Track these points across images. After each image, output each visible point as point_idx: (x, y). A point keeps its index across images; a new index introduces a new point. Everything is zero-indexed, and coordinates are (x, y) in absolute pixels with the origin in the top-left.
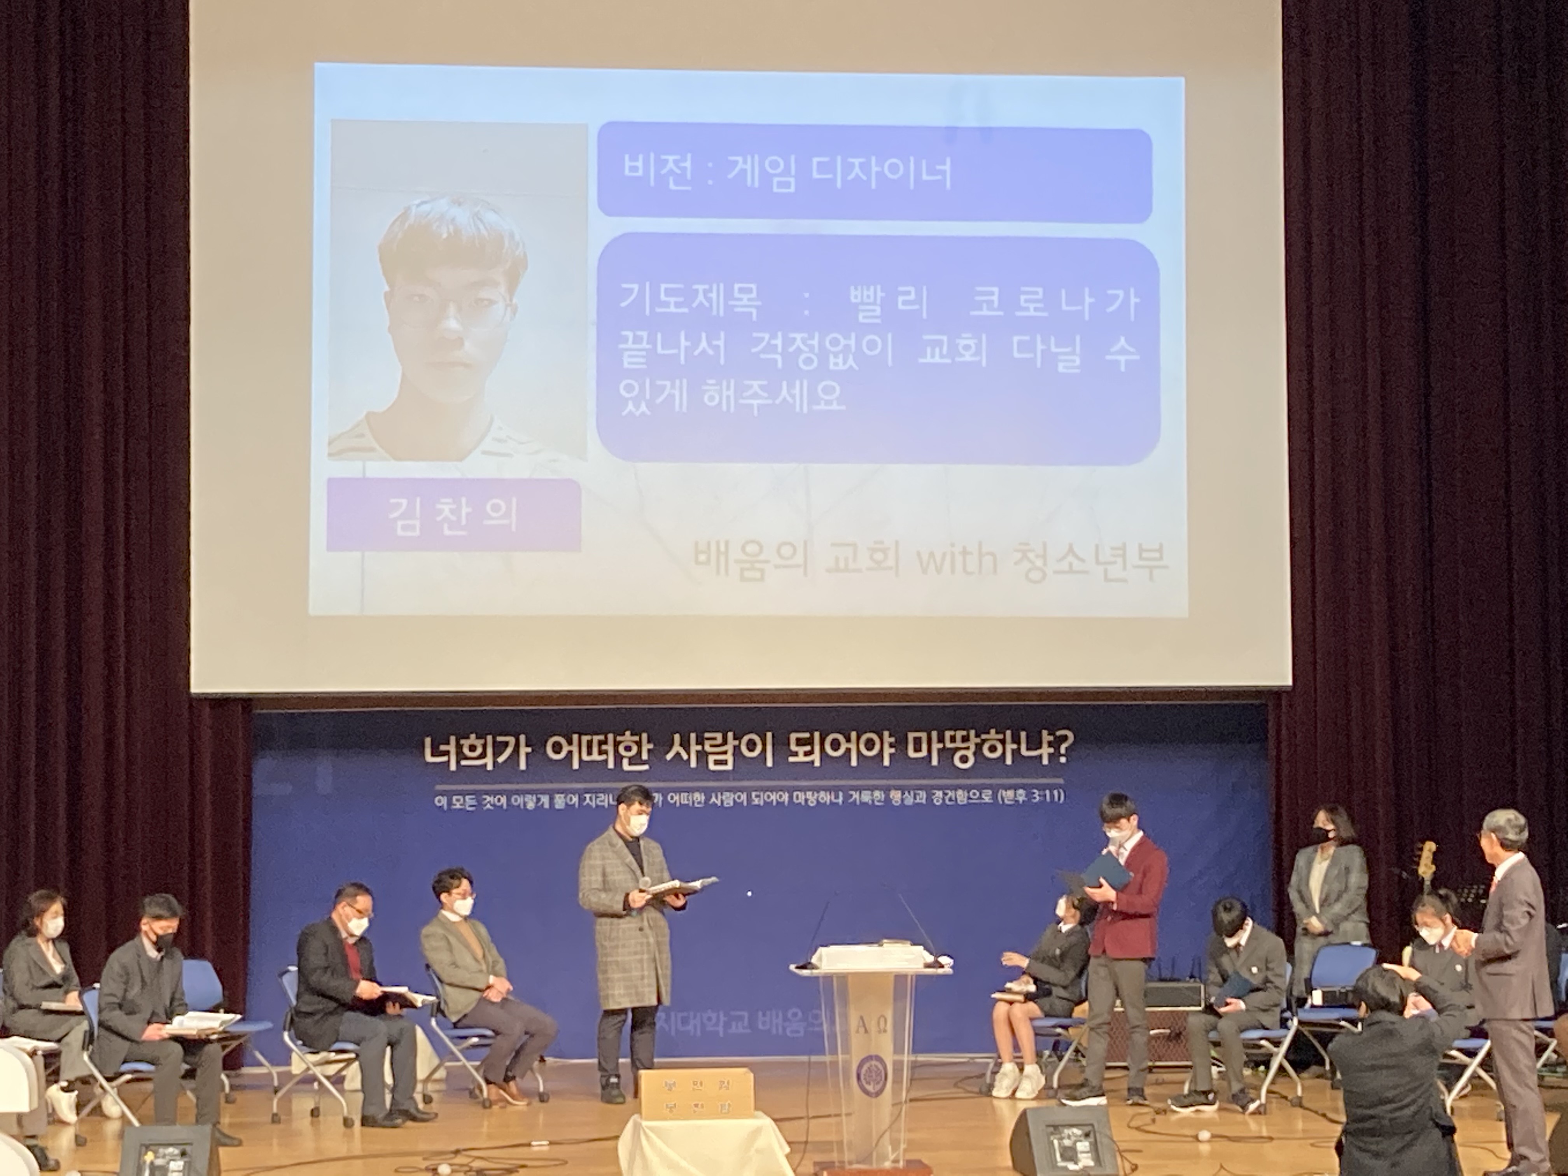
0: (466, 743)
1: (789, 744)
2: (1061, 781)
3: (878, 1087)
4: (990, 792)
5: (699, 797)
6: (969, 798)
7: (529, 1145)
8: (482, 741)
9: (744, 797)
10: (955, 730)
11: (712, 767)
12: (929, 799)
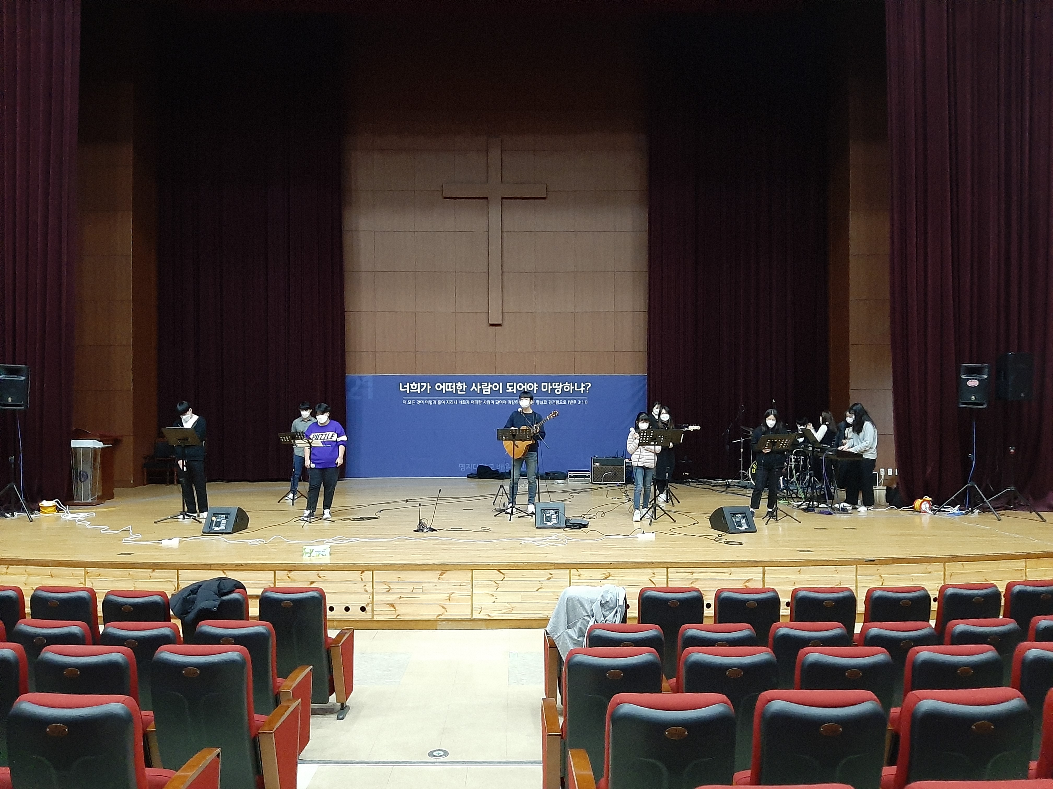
0: (412, 385)
2: (587, 398)
4: (566, 401)
5: (480, 402)
6: (559, 403)
8: (417, 385)
9: (493, 401)
10: (556, 382)
11: (484, 393)
12: (548, 402)
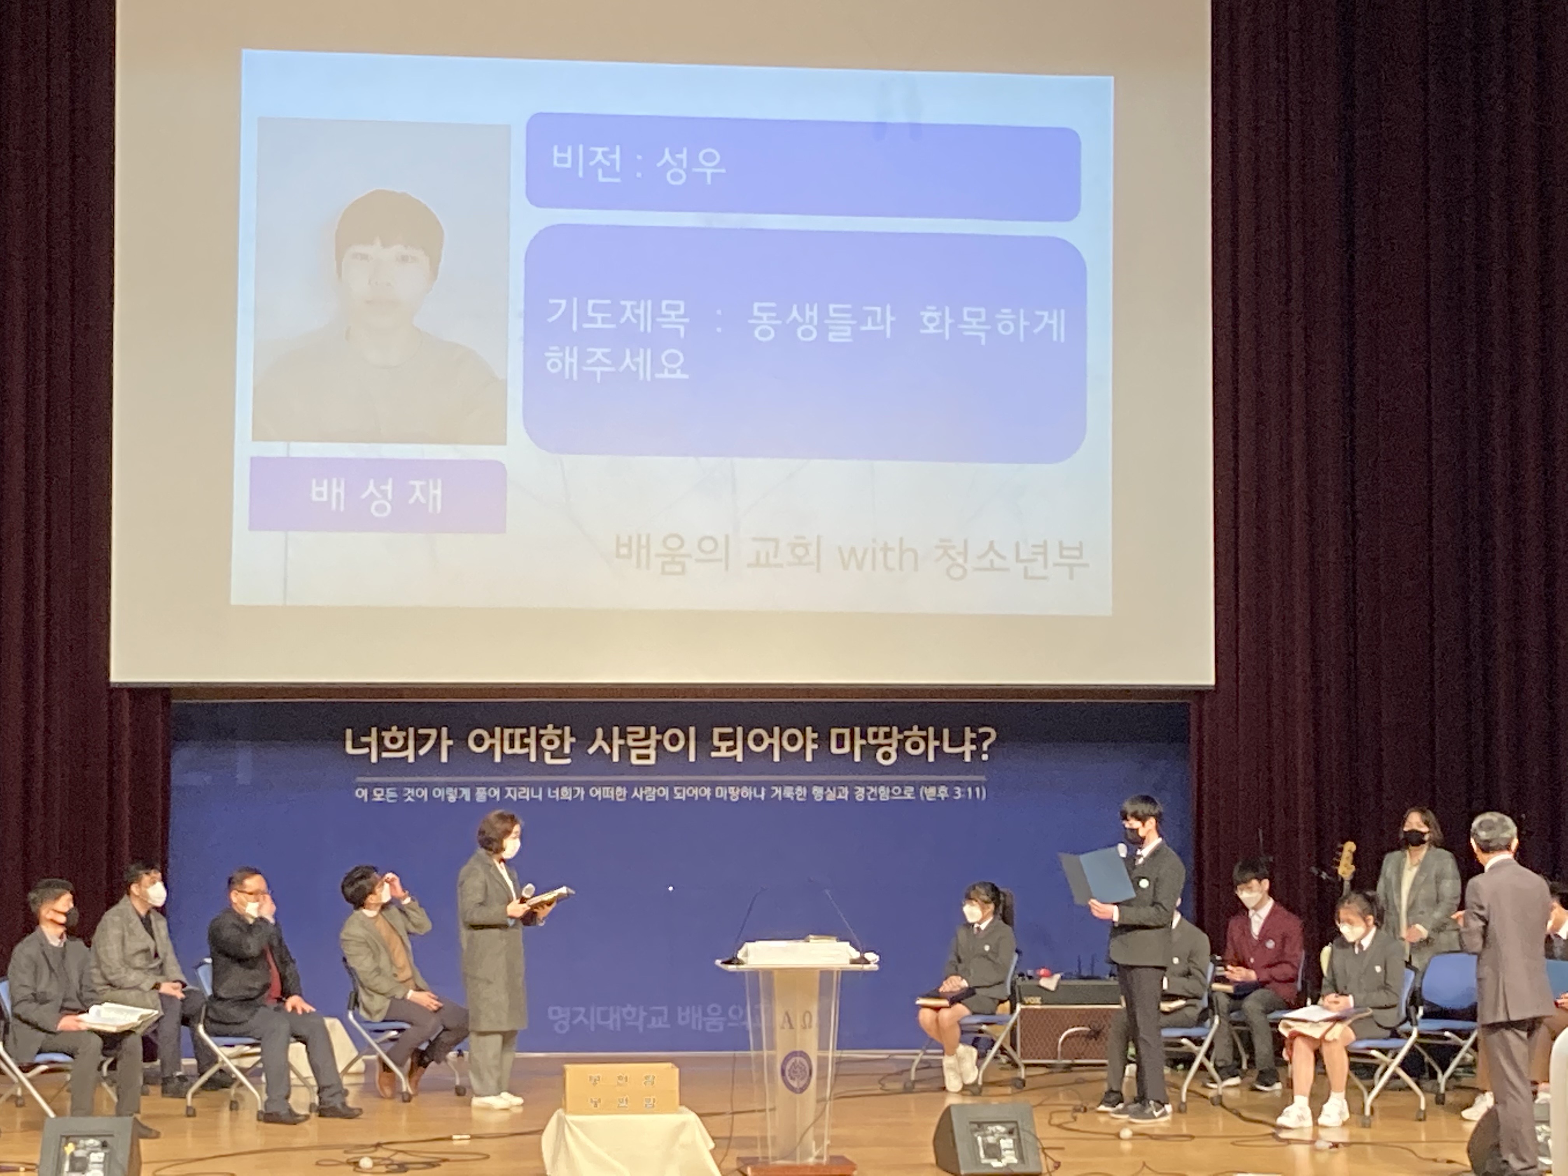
0: (387, 735)
1: (711, 738)
2: (983, 778)
3: (802, 1083)
4: (912, 789)
5: (621, 791)
6: (891, 794)
7: (450, 1139)
8: (404, 734)
9: (666, 791)
10: (878, 726)
11: (635, 761)
12: (852, 796)
